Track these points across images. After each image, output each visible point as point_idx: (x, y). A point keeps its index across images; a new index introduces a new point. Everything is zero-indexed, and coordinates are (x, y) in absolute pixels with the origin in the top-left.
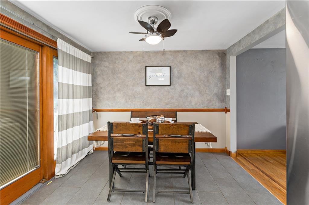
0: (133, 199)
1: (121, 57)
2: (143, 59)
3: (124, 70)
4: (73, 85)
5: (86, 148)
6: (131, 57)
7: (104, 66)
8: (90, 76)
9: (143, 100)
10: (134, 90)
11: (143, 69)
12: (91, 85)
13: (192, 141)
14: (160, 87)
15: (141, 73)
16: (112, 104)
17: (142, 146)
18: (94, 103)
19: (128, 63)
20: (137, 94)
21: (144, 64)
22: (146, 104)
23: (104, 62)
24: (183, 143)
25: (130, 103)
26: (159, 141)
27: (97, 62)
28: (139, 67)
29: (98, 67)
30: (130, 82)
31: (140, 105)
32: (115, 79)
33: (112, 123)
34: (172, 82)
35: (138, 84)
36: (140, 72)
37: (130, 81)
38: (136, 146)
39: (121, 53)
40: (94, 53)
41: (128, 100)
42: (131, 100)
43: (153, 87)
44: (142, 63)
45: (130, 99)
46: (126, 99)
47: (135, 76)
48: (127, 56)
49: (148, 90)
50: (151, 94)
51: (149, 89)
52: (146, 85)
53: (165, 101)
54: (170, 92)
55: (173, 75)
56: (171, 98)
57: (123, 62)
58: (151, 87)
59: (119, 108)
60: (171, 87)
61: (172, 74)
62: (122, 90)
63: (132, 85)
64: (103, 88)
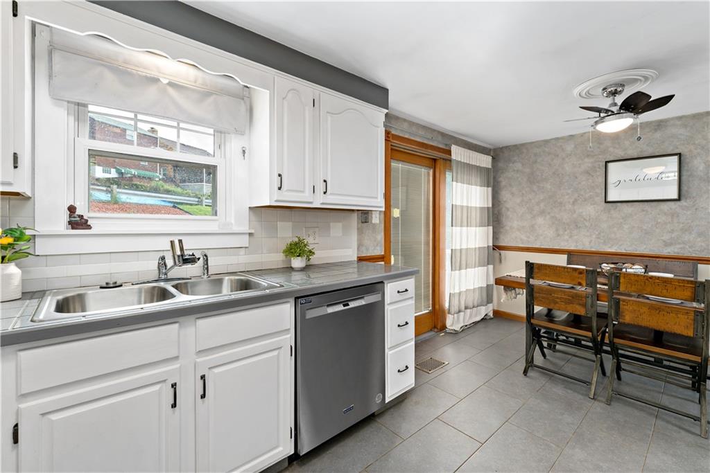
0: (565, 387)
1: (547, 149)
2: (599, 148)
3: (554, 173)
4: (467, 207)
5: (482, 307)
6: (569, 147)
7: (514, 171)
8: (490, 189)
9: (599, 234)
10: (575, 212)
11: (599, 168)
12: (490, 206)
13: (705, 315)
14: (646, 203)
15: (593, 176)
16: (529, 237)
17: (584, 305)
18: (496, 236)
19: (563, 159)
20: (582, 220)
21: (600, 157)
22: (605, 241)
23: (513, 163)
24: (679, 315)
25: (566, 237)
26: (621, 302)
27: (501, 165)
28: (590, 165)
29: (503, 172)
30: (567, 197)
31: (590, 243)
32: (534, 191)
33: (533, 264)
34: (687, 191)
35: (585, 200)
36: (590, 174)
37: (568, 194)
38: (573, 304)
39: (546, 142)
40: (495, 150)
41: (561, 232)
42: (568, 231)
43: (624, 204)
44: (596, 155)
45: (566, 231)
46: (557, 230)
47: (580, 183)
48: (561, 146)
49: (612, 212)
50: (621, 221)
51: (615, 209)
52: (606, 202)
53: (663, 236)
54: (678, 216)
55: (689, 173)
56: (682, 229)
57: (552, 160)
58: (619, 204)
59: (542, 247)
60: (683, 203)
61: (688, 171)
62: (549, 213)
63: (571, 203)
64: (511, 210)
